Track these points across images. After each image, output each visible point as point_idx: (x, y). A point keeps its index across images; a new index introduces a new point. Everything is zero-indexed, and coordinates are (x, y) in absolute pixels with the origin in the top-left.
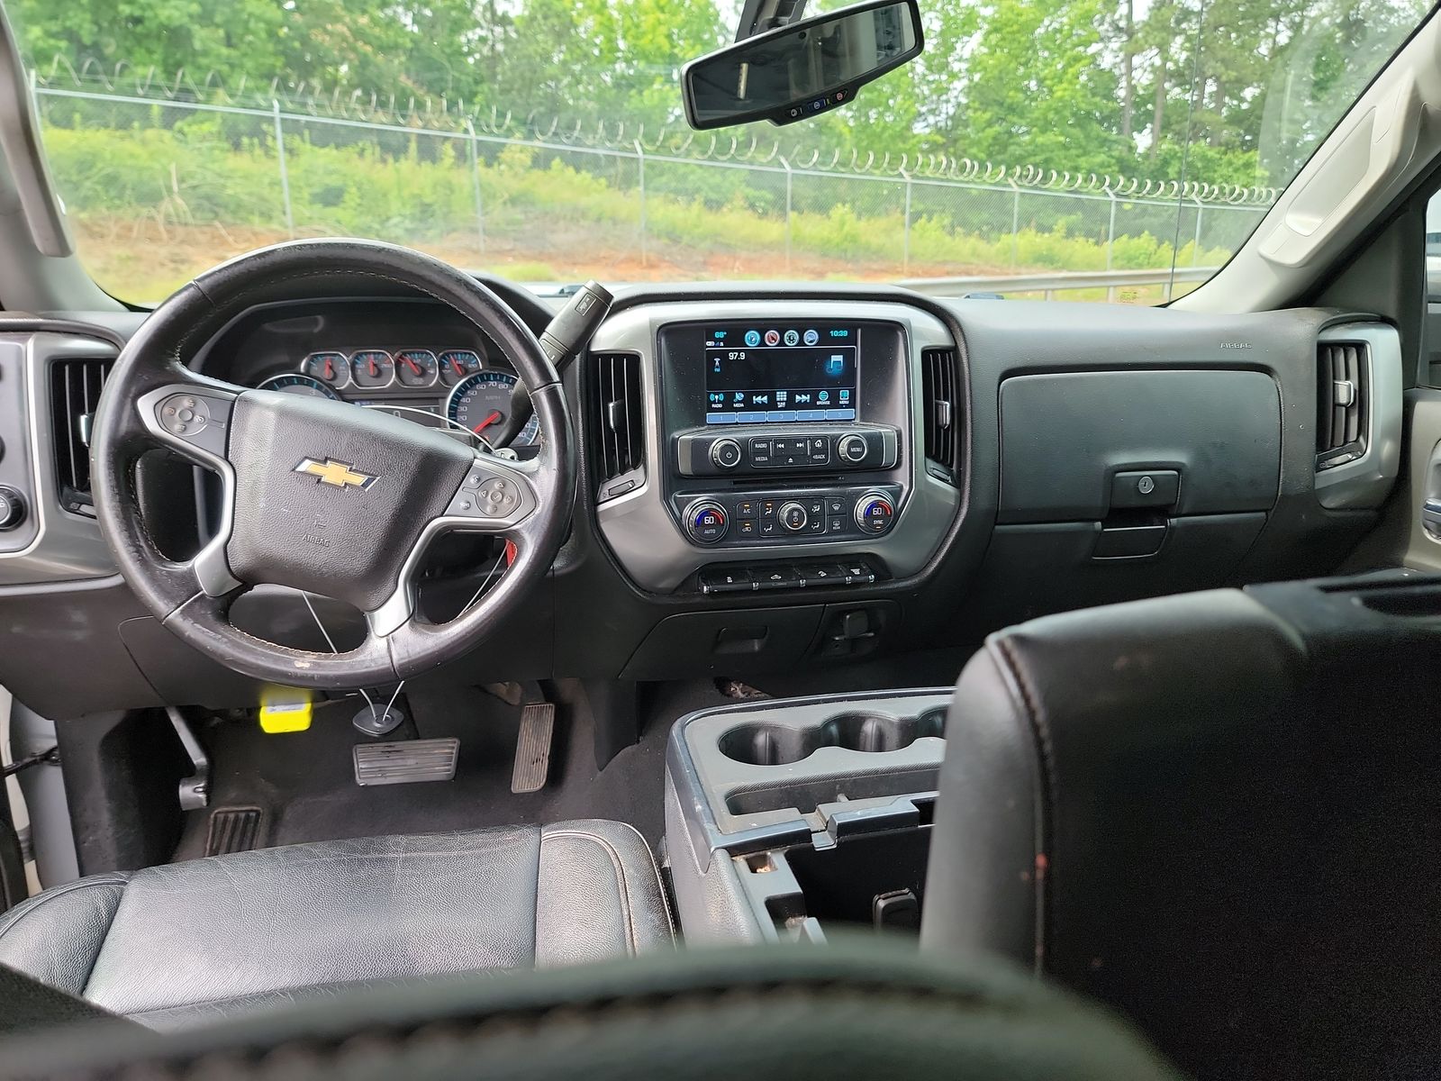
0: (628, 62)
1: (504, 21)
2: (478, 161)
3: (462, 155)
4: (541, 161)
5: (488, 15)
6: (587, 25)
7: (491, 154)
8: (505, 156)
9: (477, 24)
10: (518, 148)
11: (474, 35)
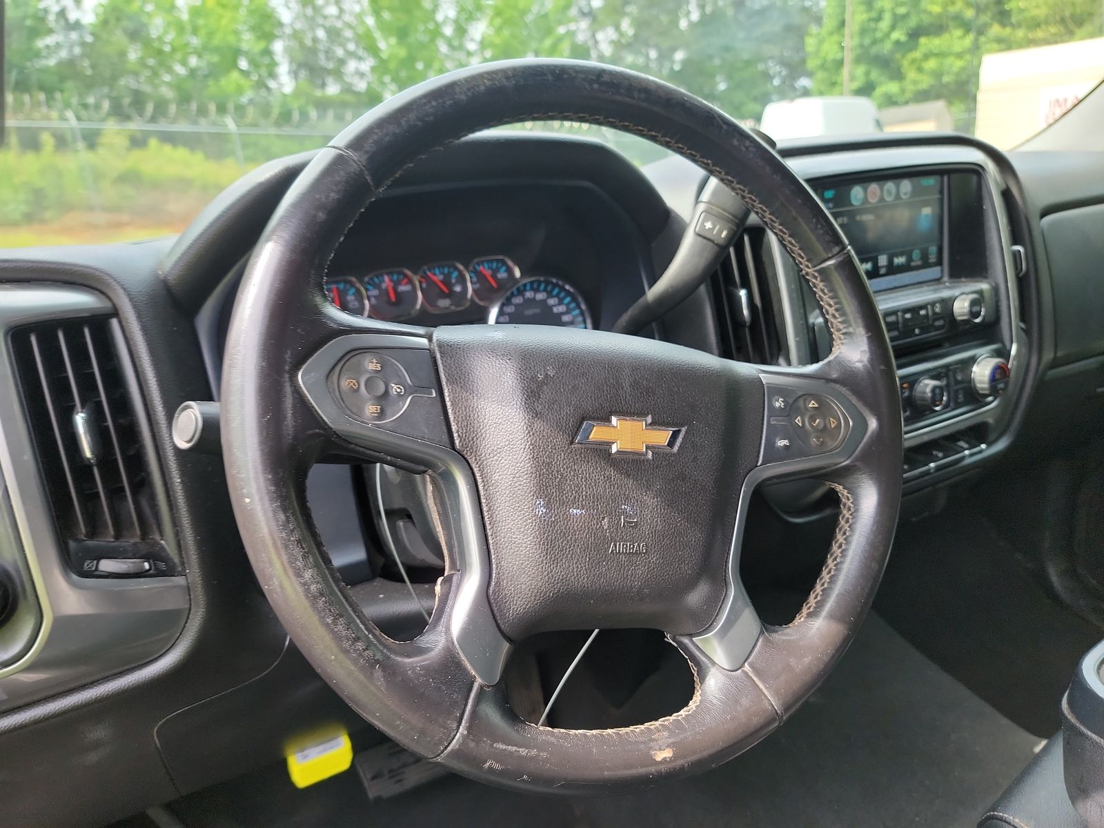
0: (200, 56)
1: (77, 26)
2: (81, 145)
3: (62, 142)
4: (137, 142)
5: (62, 23)
6: (157, 25)
7: (91, 139)
8: (104, 140)
9: (50, 31)
10: (113, 132)
11: (50, 40)
